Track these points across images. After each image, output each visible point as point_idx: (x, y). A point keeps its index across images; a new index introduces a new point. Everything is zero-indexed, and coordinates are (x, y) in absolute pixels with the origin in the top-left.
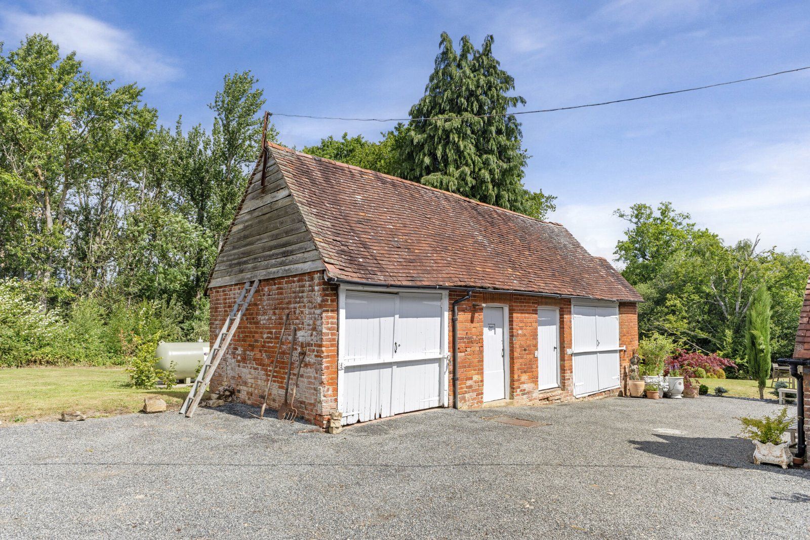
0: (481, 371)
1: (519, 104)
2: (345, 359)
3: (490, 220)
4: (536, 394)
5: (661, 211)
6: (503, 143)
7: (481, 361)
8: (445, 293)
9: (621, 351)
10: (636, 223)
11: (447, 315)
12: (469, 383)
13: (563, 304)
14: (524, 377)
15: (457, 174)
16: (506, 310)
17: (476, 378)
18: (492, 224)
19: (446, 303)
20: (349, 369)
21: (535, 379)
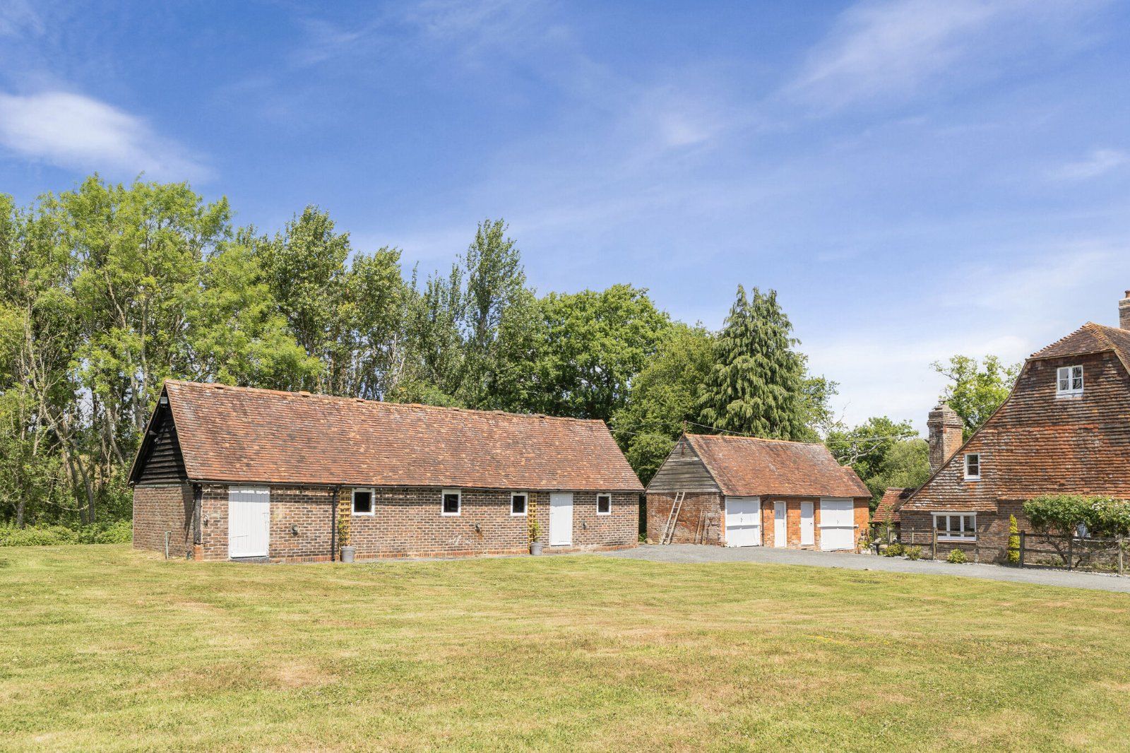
0: (773, 532)
1: (797, 344)
2: (728, 524)
3: (776, 452)
4: (799, 546)
5: (987, 365)
6: (784, 375)
7: (774, 527)
8: (759, 498)
9: (855, 527)
10: (958, 380)
11: (759, 511)
12: (768, 537)
13: (816, 502)
14: (794, 537)
15: (752, 402)
16: (785, 503)
17: (771, 535)
18: (778, 455)
19: (759, 502)
20: (730, 528)
21: (799, 539)
